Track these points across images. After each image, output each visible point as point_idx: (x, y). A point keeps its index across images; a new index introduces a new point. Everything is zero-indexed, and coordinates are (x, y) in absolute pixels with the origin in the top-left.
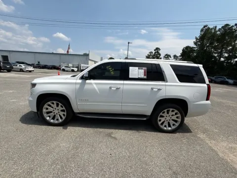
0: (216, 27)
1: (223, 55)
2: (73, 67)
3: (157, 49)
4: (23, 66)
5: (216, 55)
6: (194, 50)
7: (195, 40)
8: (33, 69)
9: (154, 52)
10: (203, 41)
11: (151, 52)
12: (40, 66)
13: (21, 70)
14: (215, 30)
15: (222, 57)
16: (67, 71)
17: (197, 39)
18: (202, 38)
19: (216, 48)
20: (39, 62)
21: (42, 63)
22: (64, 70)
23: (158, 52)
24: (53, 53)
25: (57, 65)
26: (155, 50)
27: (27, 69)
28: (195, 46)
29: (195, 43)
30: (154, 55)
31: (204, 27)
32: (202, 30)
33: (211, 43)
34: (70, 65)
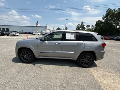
0: (115, 9)
1: (119, 25)
2: (39, 33)
3: (83, 22)
4: (14, 33)
5: (115, 25)
6: (103, 22)
7: (103, 17)
8: (19, 34)
9: (81, 24)
10: (108, 17)
11: (79, 24)
12: (23, 33)
13: (14, 35)
14: (114, 10)
15: (118, 26)
16: (36, 35)
17: (104, 16)
18: (107, 15)
19: (114, 21)
20: (23, 31)
21: (24, 31)
22: (34, 34)
23: (83, 24)
24: (29, 26)
25: (31, 32)
26: (81, 23)
27: (16, 34)
28: (103, 20)
29: (103, 19)
30: (81, 26)
31: (108, 9)
32: (107, 11)
33: (112, 18)
34: (38, 32)
